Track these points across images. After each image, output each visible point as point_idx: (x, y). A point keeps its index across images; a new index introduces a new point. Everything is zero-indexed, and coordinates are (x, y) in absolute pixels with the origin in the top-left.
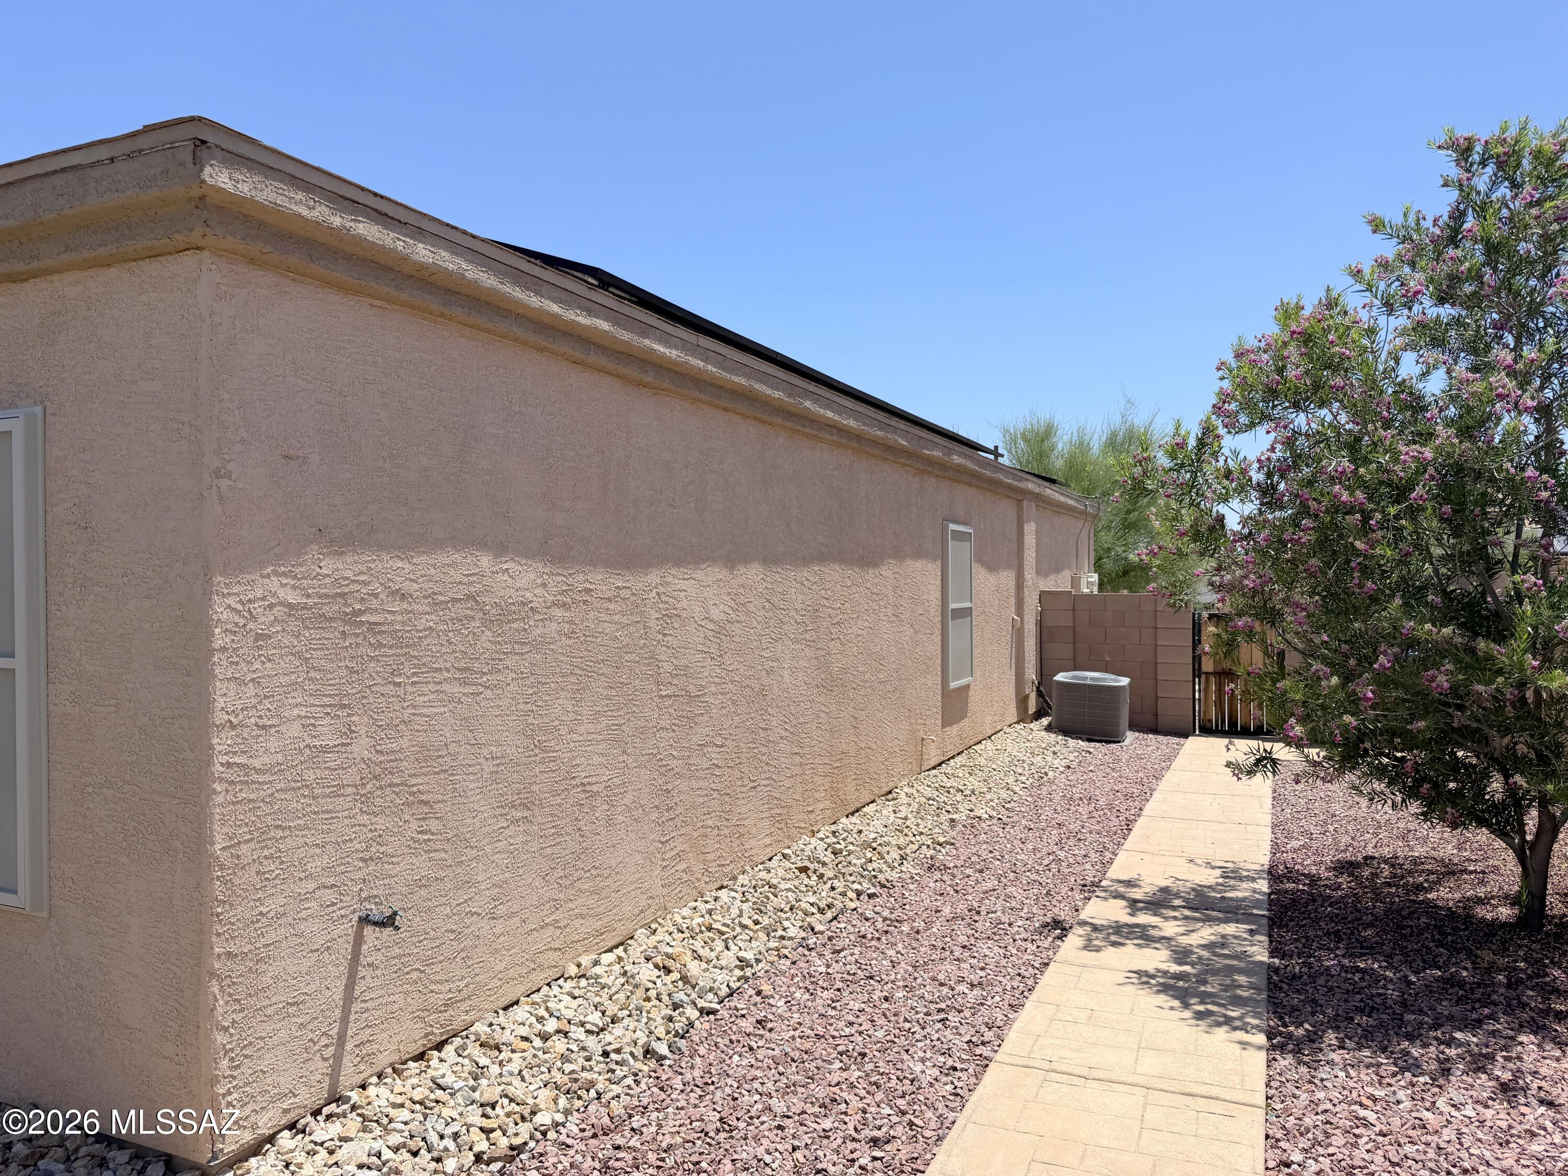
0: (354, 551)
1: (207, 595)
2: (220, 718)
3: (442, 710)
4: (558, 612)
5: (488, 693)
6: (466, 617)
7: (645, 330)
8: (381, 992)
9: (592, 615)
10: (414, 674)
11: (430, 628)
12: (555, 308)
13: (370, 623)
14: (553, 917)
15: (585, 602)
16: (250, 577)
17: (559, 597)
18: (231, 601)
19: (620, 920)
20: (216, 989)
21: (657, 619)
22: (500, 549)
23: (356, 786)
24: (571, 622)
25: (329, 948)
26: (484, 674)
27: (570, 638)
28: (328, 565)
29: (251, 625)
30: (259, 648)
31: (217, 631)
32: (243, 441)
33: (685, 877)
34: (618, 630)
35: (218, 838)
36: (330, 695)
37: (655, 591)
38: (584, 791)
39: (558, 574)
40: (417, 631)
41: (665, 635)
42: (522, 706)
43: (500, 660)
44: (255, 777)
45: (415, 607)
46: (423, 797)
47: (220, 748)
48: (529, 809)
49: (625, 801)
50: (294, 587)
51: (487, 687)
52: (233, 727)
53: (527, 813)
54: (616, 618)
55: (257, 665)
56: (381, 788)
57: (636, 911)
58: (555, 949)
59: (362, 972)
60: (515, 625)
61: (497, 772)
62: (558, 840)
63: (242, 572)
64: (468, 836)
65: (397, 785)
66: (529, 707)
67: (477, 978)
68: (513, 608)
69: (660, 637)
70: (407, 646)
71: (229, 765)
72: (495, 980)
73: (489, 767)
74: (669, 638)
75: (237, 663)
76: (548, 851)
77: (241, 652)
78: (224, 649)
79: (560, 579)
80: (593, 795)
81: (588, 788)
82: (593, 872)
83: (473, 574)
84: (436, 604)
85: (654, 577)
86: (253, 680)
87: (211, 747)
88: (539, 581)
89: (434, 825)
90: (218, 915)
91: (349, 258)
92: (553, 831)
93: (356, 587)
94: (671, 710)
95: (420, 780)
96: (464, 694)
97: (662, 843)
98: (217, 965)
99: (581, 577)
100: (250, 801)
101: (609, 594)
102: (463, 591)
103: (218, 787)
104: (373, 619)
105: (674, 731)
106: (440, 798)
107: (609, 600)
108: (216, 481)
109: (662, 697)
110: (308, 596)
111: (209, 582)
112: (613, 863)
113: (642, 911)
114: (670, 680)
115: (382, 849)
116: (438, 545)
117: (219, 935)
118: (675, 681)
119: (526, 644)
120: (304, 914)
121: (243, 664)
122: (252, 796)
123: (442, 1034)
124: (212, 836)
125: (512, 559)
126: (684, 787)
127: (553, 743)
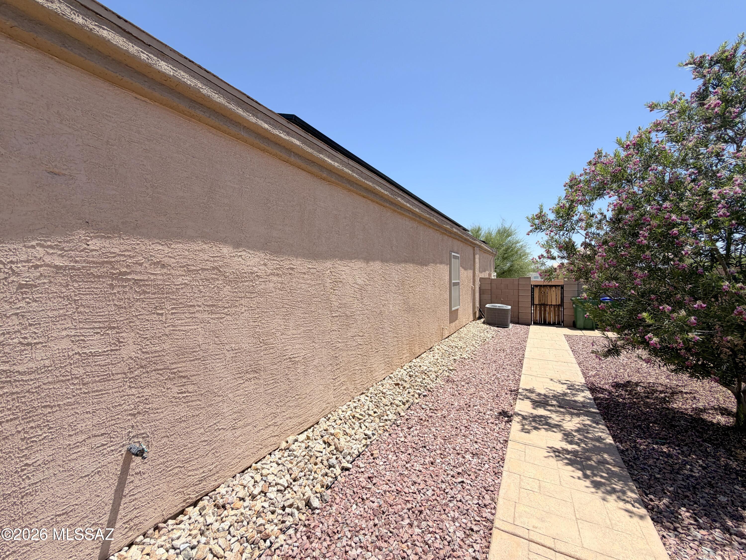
4: (275, 278)
6: (212, 278)
9: (294, 280)
11: (185, 284)
13: (135, 280)
15: (290, 274)
17: (274, 271)
21: (330, 283)
22: (237, 245)
24: (282, 283)
26: (226, 308)
27: (282, 290)
33: (345, 392)
34: (309, 287)
37: (329, 270)
38: (291, 361)
39: (273, 260)
40: (175, 285)
41: (334, 290)
43: (238, 301)
45: (173, 272)
46: (182, 374)
48: (257, 373)
49: (314, 363)
51: (227, 315)
53: (256, 375)
54: (308, 282)
55: (21, 304)
56: (147, 372)
58: (275, 436)
60: (246, 284)
61: (236, 357)
62: (276, 385)
65: (161, 370)
66: (256, 323)
68: (245, 275)
69: (332, 291)
70: (167, 293)
73: (230, 354)
74: (337, 291)
76: (270, 391)
79: (275, 262)
80: (296, 363)
81: (293, 360)
83: (217, 257)
84: (190, 271)
85: (328, 264)
88: (262, 263)
89: (190, 388)
92: (272, 381)
94: (338, 322)
96: (211, 318)
97: (334, 379)
99: (288, 262)
101: (304, 271)
102: (210, 265)
104: (137, 277)
105: (339, 331)
106: (196, 373)
107: (304, 273)
109: (333, 317)
110: (76, 262)
112: (308, 391)
114: (338, 309)
116: (191, 239)
118: (340, 310)
119: (254, 293)
125: (244, 250)
126: (344, 354)
127: (272, 340)
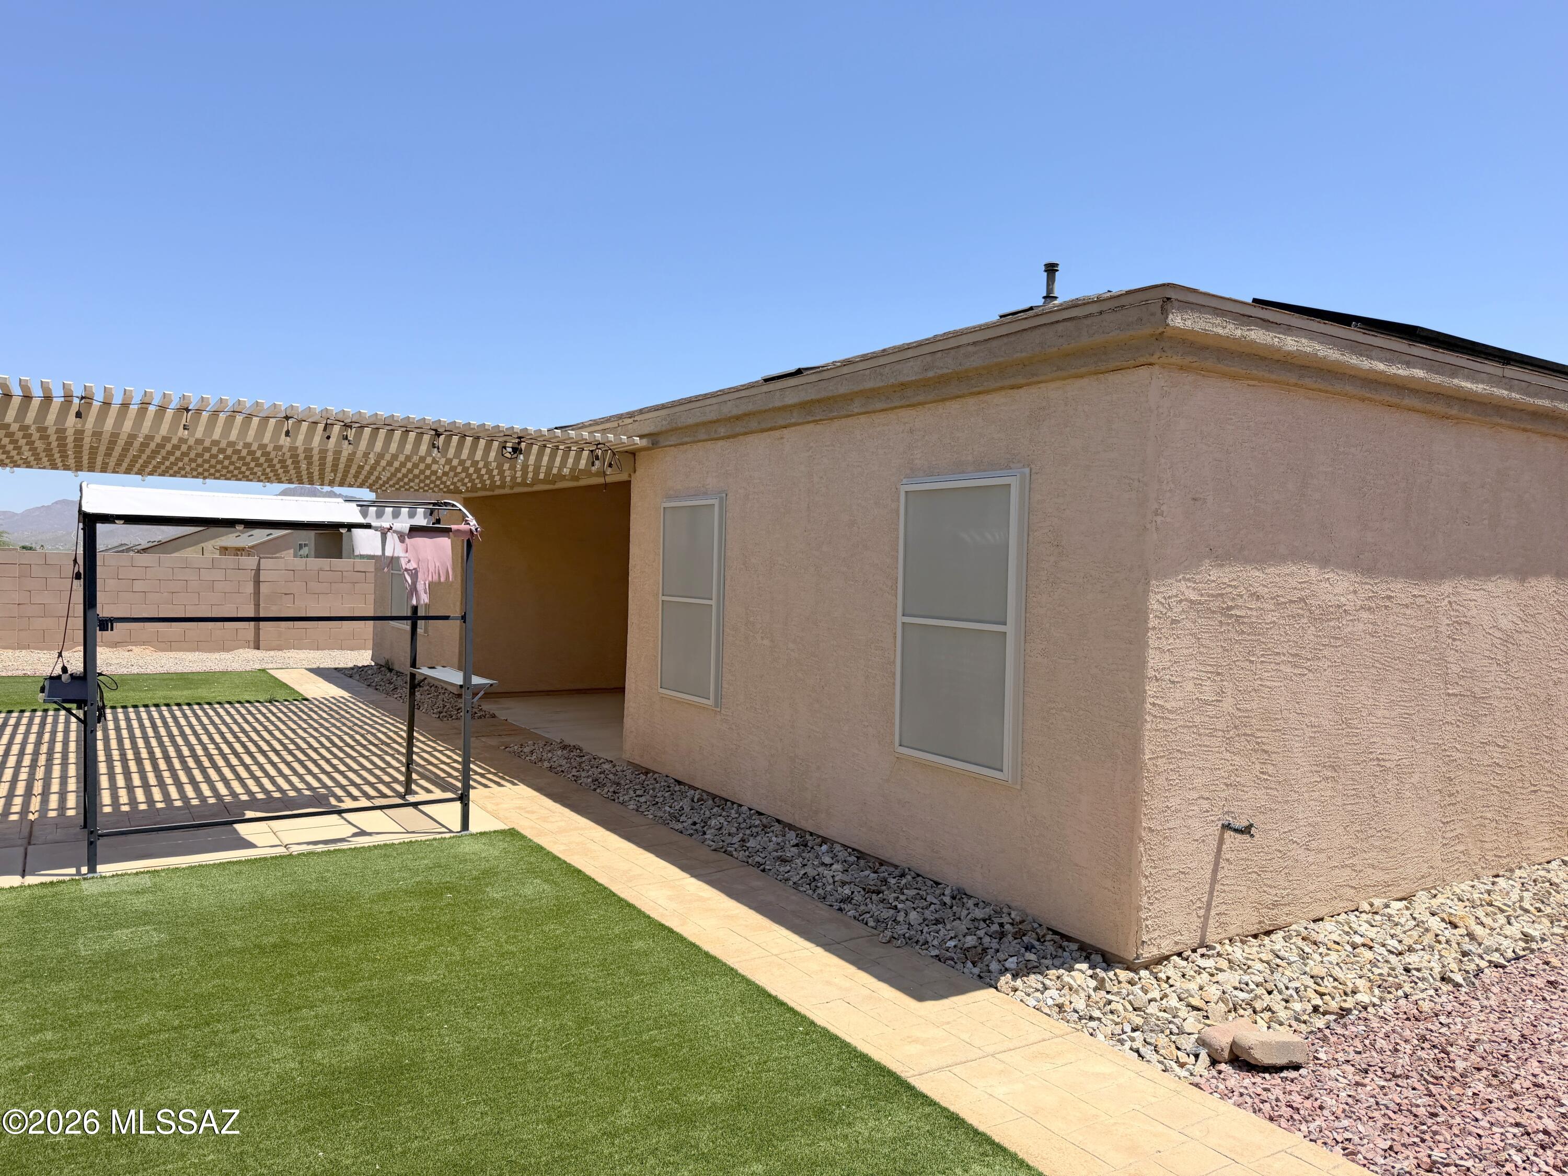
0: (1230, 564)
1: (1146, 593)
2: (1151, 673)
3: (1279, 684)
4: (1364, 615)
5: (1310, 675)
6: (1298, 615)
7: (1455, 371)
8: (1233, 882)
9: (1391, 619)
10: (1263, 655)
11: (1274, 622)
12: (1381, 366)
13: (1237, 616)
14: (1351, 861)
15: (1386, 607)
16: (1170, 581)
17: (1366, 602)
18: (1159, 597)
19: (1404, 879)
20: (1142, 849)
21: (1448, 625)
22: (1324, 563)
23: (1224, 731)
24: (1374, 624)
25: (1203, 841)
26: (1309, 660)
27: (1373, 636)
28: (1214, 574)
29: (1169, 614)
30: (1173, 629)
31: (1151, 616)
32: (1170, 491)
33: (1463, 858)
34: (1412, 633)
35: (1147, 751)
36: (1211, 665)
37: (1447, 600)
38: (1378, 765)
39: (1366, 583)
40: (1266, 624)
41: (1454, 640)
42: (1333, 689)
43: (1320, 650)
44: (1167, 715)
45: (1265, 605)
46: (1265, 747)
47: (1150, 693)
48: (1336, 771)
49: (1412, 780)
50: (1194, 589)
51: (1310, 671)
52: (1157, 680)
53: (1335, 774)
54: (1412, 622)
55: (1171, 640)
56: (1238, 735)
57: (1419, 875)
58: (1352, 887)
59: (1223, 863)
60: (1332, 624)
61: (1314, 738)
62: (1357, 801)
63: (1166, 578)
64: (1293, 782)
65: (1248, 735)
66: (1339, 690)
67: (1296, 892)
68: (1331, 609)
69: (1450, 641)
70: (1259, 635)
71: (1154, 704)
72: (1307, 897)
73: (1309, 732)
74: (1458, 643)
75: (1160, 638)
76: (1349, 808)
77: (1163, 631)
78: (1154, 628)
79: (1367, 587)
80: (1386, 770)
81: (1382, 763)
82: (1385, 834)
83: (1305, 582)
84: (1278, 604)
85: (1447, 587)
86: (1168, 650)
87: (1145, 692)
88: (1351, 589)
89: (1270, 769)
90: (1145, 801)
91: (1241, 355)
92: (1354, 792)
93: (1229, 590)
94: (1457, 708)
95: (1263, 735)
96: (1295, 674)
97: (1443, 823)
98: (1143, 834)
99: (1384, 586)
100: (1165, 730)
101: (1407, 601)
102: (1298, 594)
103: (1148, 718)
104: (1238, 613)
105: (1458, 726)
106: (1276, 750)
107: (1407, 606)
108: (1155, 518)
109: (1449, 695)
110: (1202, 595)
111: (1148, 584)
112: (1401, 831)
113: (1423, 877)
114: (1457, 680)
115: (1238, 779)
116: (1283, 560)
117: (1145, 814)
118: (1462, 682)
119: (1339, 638)
120: (1190, 813)
121: (1164, 639)
122: (1166, 728)
123: (1270, 925)
124: (1143, 750)
125: (1332, 570)
126: (1466, 777)
127: (1356, 722)
